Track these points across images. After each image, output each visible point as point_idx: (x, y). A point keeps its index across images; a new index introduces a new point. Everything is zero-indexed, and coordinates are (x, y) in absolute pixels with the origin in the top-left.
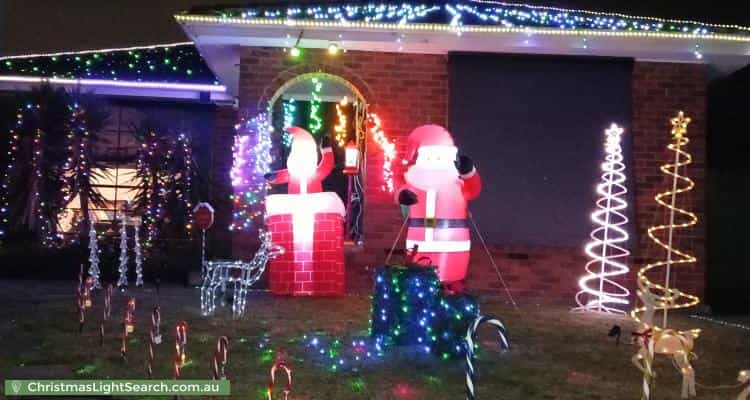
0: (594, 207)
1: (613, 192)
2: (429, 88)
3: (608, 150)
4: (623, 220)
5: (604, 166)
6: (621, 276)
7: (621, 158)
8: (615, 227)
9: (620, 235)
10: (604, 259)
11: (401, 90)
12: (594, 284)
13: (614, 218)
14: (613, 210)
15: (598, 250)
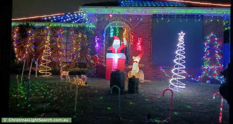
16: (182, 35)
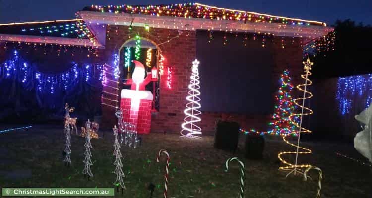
0: (188, 95)
1: (195, 88)
2: (188, 45)
3: (193, 71)
4: (199, 99)
5: (192, 77)
6: (199, 122)
7: (198, 74)
8: (196, 102)
9: (198, 106)
10: (193, 116)
11: (175, 45)
12: (188, 126)
13: (196, 99)
14: (195, 95)
15: (190, 112)
16: (196, 64)
